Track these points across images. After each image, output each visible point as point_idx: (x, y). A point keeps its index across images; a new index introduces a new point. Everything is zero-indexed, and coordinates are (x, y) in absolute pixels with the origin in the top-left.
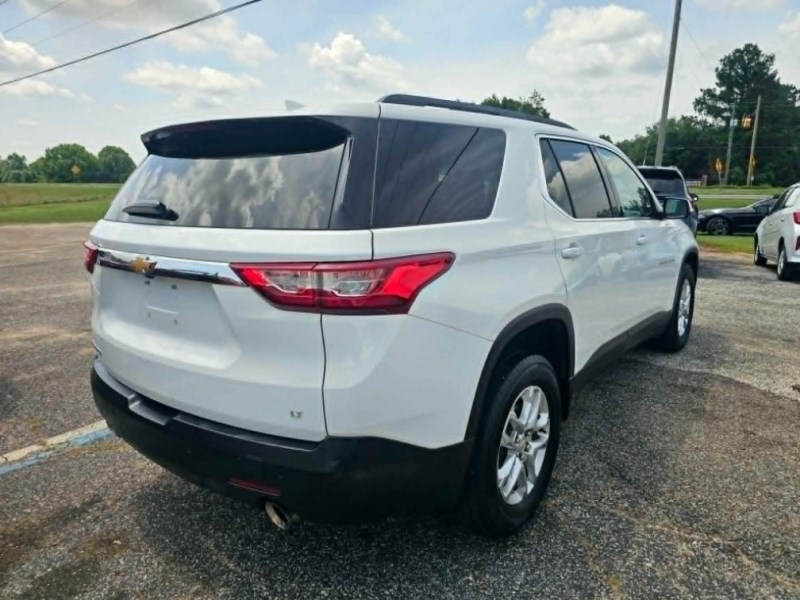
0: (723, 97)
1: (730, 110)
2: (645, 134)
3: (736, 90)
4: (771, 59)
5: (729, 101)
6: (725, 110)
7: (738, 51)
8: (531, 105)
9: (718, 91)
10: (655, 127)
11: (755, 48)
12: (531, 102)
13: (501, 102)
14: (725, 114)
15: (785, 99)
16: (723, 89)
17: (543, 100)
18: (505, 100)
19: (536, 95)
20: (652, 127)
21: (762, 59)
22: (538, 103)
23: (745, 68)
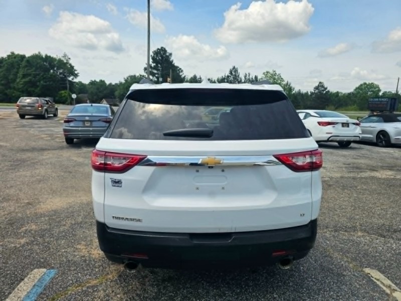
0: (155, 68)
1: (158, 74)
2: (123, 81)
3: (159, 65)
4: (171, 54)
5: (158, 70)
6: (156, 74)
7: (158, 49)
8: (62, 61)
9: (153, 65)
10: (127, 78)
11: (165, 49)
12: (62, 59)
13: (44, 57)
14: (157, 75)
15: (176, 71)
16: (155, 64)
17: (69, 59)
18: (46, 56)
19: (65, 56)
20: (126, 78)
21: (168, 54)
22: (67, 60)
23: (162, 56)
